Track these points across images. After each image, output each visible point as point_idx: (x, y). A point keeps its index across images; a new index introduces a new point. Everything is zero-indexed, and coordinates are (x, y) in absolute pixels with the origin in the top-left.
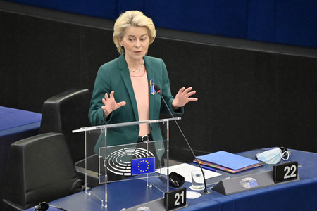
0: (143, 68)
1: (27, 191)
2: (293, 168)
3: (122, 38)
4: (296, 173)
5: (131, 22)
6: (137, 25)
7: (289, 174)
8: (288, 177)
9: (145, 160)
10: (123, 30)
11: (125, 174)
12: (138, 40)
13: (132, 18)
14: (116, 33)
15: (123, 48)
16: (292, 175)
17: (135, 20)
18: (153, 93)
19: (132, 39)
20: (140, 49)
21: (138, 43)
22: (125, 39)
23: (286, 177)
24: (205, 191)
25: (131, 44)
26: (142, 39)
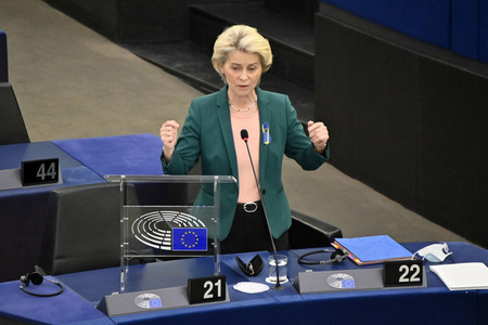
0: (253, 106)
2: (415, 269)
3: (224, 63)
4: (420, 275)
6: (244, 50)
7: (409, 276)
8: (407, 280)
9: (192, 230)
10: (226, 53)
11: (162, 248)
12: (245, 70)
13: (239, 39)
16: (413, 279)
17: (244, 42)
18: (267, 143)
19: (237, 67)
21: (244, 75)
22: (227, 66)
23: (402, 280)
24: (278, 285)
25: (235, 74)
26: (250, 68)
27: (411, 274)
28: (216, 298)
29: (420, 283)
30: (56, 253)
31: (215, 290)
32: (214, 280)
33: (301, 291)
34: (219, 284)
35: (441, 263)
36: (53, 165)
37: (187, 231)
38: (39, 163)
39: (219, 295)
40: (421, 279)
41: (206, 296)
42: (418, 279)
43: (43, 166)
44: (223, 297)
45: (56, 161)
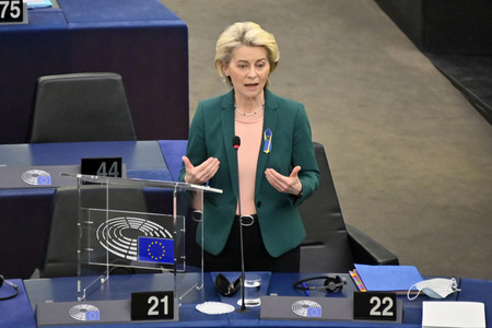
3: (228, 63)
5: (241, 39)
6: (251, 44)
9: (159, 241)
10: (230, 50)
12: (253, 67)
13: (244, 33)
15: (229, 78)
17: (249, 36)
18: (267, 152)
19: (244, 65)
20: (256, 81)
21: (253, 72)
22: (232, 65)
24: (243, 308)
25: (241, 73)
26: (259, 65)
29: (394, 318)
31: (160, 308)
32: (160, 296)
33: (261, 316)
36: (115, 164)
37: (154, 241)
38: (99, 161)
39: (166, 312)
40: (395, 314)
42: (391, 314)
43: (104, 165)
45: (119, 161)
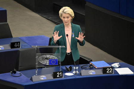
1: (20, 67)
2: (111, 69)
3: (62, 16)
4: (112, 71)
7: (109, 71)
9: (54, 60)
10: (61, 14)
11: (46, 64)
12: (66, 18)
14: (60, 15)
16: (110, 72)
17: (65, 11)
18: (73, 37)
19: (64, 18)
20: (67, 21)
21: (66, 19)
22: (62, 17)
23: (107, 72)
24: (76, 74)
26: (68, 17)
27: (110, 71)
28: (60, 77)
29: (112, 73)
30: (20, 66)
31: (60, 75)
32: (60, 72)
33: (82, 75)
34: (61, 73)
35: (117, 68)
36: (19, 43)
37: (53, 60)
38: (15, 43)
41: (58, 76)
43: (16, 44)
44: (62, 77)
45: (19, 42)
